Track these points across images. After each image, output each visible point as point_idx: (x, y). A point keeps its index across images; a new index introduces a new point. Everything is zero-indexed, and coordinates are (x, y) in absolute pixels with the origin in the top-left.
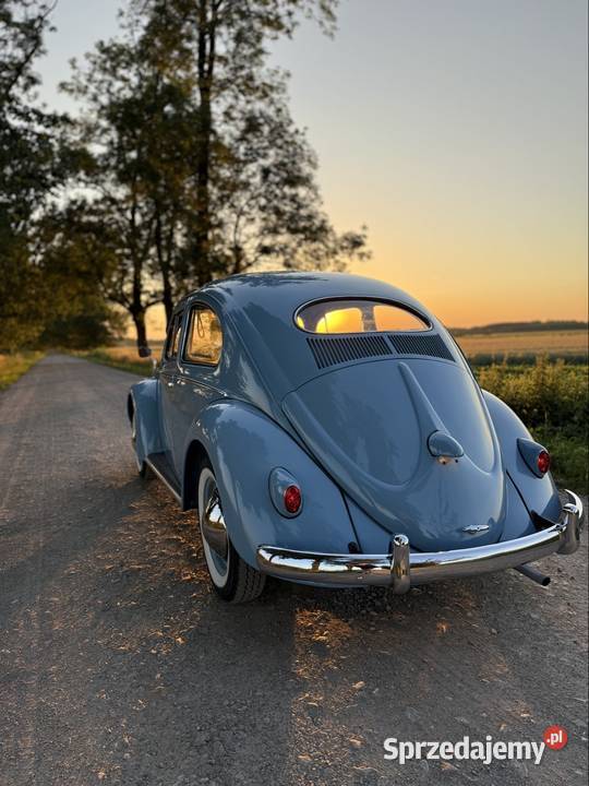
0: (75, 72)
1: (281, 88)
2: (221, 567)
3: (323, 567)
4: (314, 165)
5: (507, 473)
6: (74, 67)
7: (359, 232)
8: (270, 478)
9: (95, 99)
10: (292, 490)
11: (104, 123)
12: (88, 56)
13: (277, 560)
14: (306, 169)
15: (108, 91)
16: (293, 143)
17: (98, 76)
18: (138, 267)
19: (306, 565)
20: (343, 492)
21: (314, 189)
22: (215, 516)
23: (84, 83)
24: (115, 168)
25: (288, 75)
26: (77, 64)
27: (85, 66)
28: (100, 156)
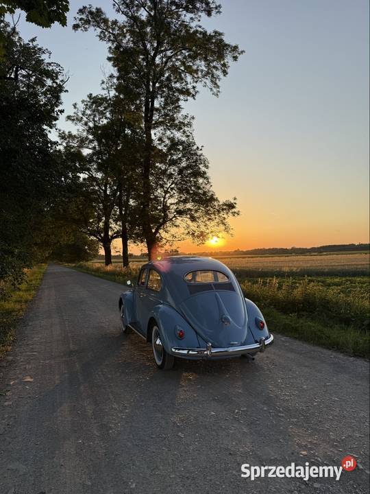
0: (75, 110)
1: (189, 124)
2: (159, 360)
3: (190, 352)
4: (207, 167)
5: (249, 327)
6: (75, 108)
7: (233, 201)
8: (175, 328)
9: (86, 124)
10: (181, 331)
11: (91, 137)
12: (83, 101)
13: (177, 351)
14: (203, 169)
15: (94, 120)
16: (196, 154)
17: (88, 112)
18: (108, 218)
19: (185, 352)
20: (196, 332)
21: (207, 178)
22: (158, 342)
23: (81, 116)
24: (96, 162)
25: (193, 118)
26: (77, 106)
27: (81, 107)
28: (88, 155)
